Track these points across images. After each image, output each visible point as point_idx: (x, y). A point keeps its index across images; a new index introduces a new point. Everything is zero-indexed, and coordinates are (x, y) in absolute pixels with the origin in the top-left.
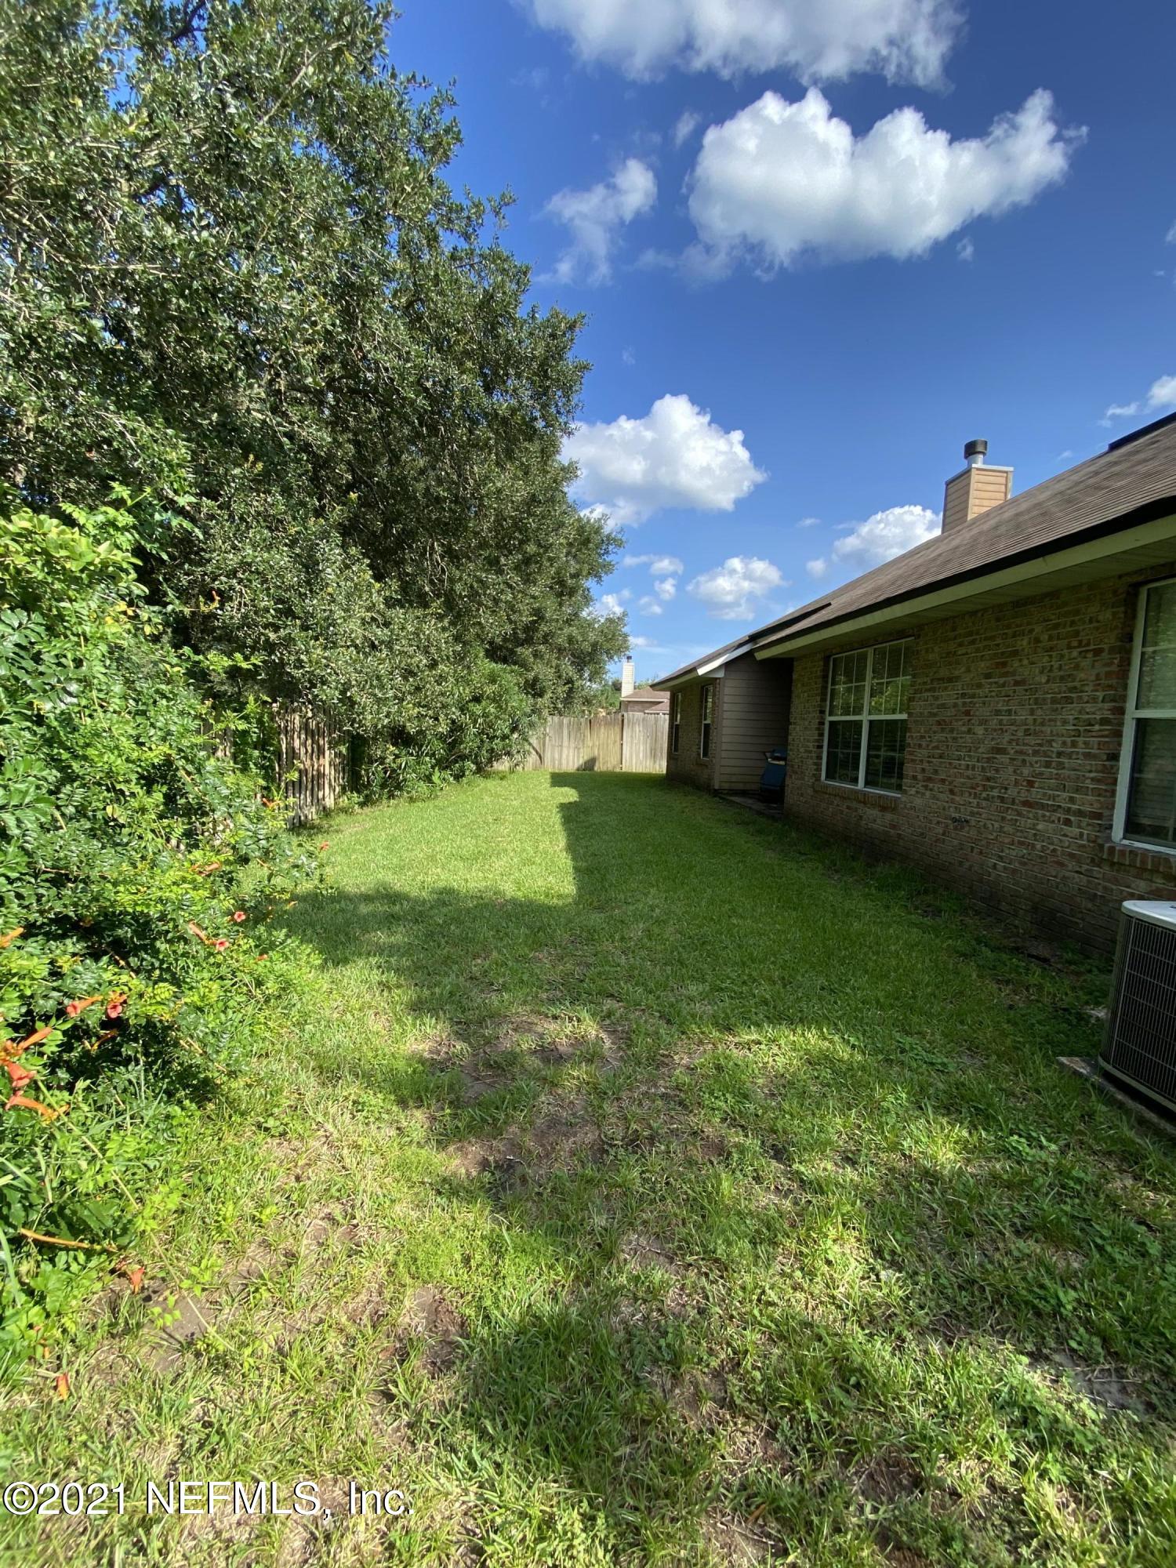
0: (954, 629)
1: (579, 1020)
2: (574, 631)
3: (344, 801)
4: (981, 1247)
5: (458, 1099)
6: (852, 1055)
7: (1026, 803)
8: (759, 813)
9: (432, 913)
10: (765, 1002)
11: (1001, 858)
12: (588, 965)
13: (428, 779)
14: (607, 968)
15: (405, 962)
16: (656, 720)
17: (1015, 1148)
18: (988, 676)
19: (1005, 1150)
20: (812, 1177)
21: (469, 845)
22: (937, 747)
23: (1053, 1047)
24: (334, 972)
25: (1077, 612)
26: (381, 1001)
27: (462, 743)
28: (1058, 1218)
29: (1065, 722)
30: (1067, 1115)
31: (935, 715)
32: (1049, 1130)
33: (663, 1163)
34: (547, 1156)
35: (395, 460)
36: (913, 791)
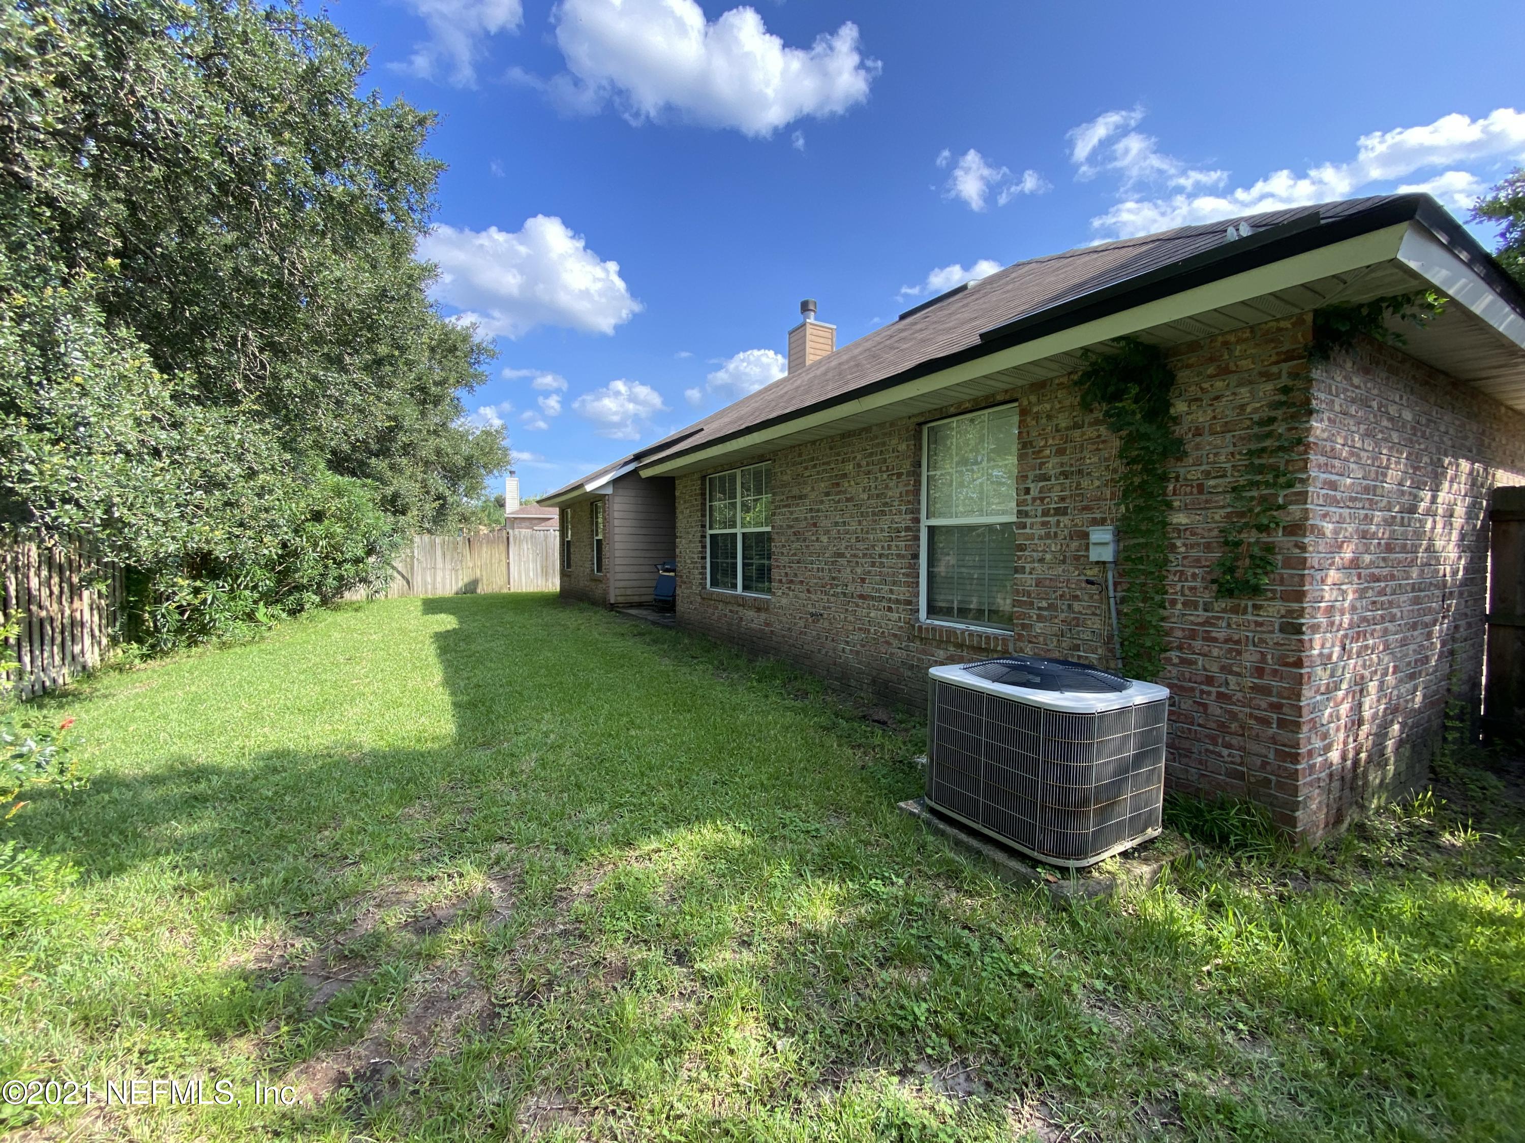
0: (800, 455)
1: (461, 875)
2: (444, 443)
3: (117, 655)
4: (856, 989)
5: (299, 1010)
6: (743, 841)
7: (861, 597)
8: (654, 623)
9: (256, 785)
10: (664, 809)
11: (847, 643)
12: (471, 811)
13: (250, 617)
14: (494, 810)
15: (215, 854)
16: (546, 537)
17: (874, 890)
18: (827, 494)
19: (867, 895)
20: (712, 971)
21: (311, 693)
22: (795, 555)
23: (896, 794)
24: (101, 887)
25: (884, 444)
26: (179, 911)
27: (297, 570)
28: (909, 943)
29: (882, 530)
30: (908, 851)
31: (791, 527)
32: (896, 867)
33: (563, 1007)
34: (424, 1043)
35: (187, 231)
36: (780, 593)
